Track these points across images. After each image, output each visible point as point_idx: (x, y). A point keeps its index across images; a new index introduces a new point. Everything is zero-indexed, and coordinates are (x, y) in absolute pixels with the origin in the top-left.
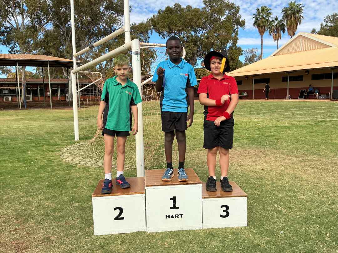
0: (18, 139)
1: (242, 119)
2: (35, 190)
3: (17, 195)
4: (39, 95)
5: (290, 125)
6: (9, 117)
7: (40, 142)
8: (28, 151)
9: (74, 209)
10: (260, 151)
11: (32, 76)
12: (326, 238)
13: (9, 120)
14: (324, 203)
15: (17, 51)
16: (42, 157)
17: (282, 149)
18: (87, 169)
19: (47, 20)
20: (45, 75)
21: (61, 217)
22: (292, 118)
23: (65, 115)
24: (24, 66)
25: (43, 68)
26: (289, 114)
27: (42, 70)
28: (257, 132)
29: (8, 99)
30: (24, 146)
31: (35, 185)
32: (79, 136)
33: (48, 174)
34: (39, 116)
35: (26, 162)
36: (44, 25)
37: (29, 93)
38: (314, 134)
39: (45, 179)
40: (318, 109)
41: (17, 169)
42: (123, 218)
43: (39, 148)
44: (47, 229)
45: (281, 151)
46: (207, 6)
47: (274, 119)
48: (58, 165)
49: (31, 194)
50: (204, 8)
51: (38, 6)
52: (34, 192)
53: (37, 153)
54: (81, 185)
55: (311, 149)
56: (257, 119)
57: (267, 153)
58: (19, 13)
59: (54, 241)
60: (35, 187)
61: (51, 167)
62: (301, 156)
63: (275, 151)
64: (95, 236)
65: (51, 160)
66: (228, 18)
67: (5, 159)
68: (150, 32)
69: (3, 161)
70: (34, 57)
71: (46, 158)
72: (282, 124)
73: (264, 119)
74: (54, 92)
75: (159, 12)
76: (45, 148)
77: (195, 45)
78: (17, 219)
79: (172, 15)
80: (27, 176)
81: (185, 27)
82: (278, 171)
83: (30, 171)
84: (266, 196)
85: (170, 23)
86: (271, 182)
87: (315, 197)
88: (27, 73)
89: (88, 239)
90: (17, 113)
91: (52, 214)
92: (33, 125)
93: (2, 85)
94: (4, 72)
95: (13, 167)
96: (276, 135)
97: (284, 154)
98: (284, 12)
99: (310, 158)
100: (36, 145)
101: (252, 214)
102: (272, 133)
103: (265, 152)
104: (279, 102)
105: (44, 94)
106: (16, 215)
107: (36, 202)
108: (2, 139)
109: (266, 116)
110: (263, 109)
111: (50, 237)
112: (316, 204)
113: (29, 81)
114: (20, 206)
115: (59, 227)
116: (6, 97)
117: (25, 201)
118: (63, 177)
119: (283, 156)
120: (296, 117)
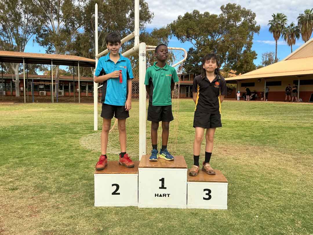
0: (47, 127)
1: (250, 119)
2: (53, 168)
3: (38, 172)
4: (70, 91)
5: (296, 126)
6: (42, 109)
7: (64, 131)
8: (53, 137)
9: (82, 185)
10: (259, 148)
11: (65, 74)
12: (297, 225)
13: (42, 111)
14: (305, 196)
15: (53, 52)
16: (63, 142)
17: (281, 147)
19: (79, 25)
20: (75, 74)
21: (70, 190)
22: (298, 120)
23: (90, 109)
24: (58, 65)
25: (74, 67)
26: (297, 116)
27: (73, 69)
28: (261, 131)
29: (43, 93)
30: (51, 133)
31: (54, 164)
33: (67, 156)
34: (68, 109)
35: (50, 146)
36: (76, 29)
37: (62, 89)
39: (63, 160)
41: (41, 151)
42: (119, 194)
43: (63, 135)
44: (57, 199)
45: (279, 149)
46: (224, 12)
47: (281, 120)
48: (76, 149)
49: (49, 171)
50: (222, 14)
51: (72, 13)
52: (52, 170)
53: (60, 139)
54: (92, 167)
55: (309, 148)
56: (265, 119)
57: (265, 150)
58: (56, 18)
59: (61, 208)
61: (70, 151)
62: (297, 155)
63: (273, 148)
64: (95, 207)
65: (71, 145)
66: (243, 23)
67: (33, 143)
68: (169, 36)
69: (31, 144)
70: (66, 57)
71: (67, 143)
72: (287, 125)
73: (272, 119)
74: (83, 88)
75: (179, 18)
76: (67, 135)
77: (211, 49)
78: (34, 190)
79: (190, 21)
80: (49, 157)
81: (203, 31)
82: (270, 166)
83: (52, 153)
84: (252, 186)
85: (188, 28)
86: (261, 175)
87: (298, 190)
88: (61, 71)
89: (89, 209)
90: (49, 105)
91: (63, 187)
92: (61, 116)
93: (38, 81)
94: (41, 70)
95: (38, 149)
96: (279, 134)
97: (281, 151)
98: (299, 19)
99: (305, 156)
100: (60, 133)
101: (234, 200)
102: (275, 133)
103: (263, 149)
104: (289, 104)
105: (74, 90)
106: (35, 186)
107: (52, 177)
108: (34, 126)
109: (274, 117)
110: (273, 110)
111: (58, 205)
112: (297, 196)
113: (61, 78)
114: (39, 180)
115: (67, 198)
116: (41, 91)
117: (43, 176)
118: (78, 159)
119: (279, 153)
120: (303, 119)
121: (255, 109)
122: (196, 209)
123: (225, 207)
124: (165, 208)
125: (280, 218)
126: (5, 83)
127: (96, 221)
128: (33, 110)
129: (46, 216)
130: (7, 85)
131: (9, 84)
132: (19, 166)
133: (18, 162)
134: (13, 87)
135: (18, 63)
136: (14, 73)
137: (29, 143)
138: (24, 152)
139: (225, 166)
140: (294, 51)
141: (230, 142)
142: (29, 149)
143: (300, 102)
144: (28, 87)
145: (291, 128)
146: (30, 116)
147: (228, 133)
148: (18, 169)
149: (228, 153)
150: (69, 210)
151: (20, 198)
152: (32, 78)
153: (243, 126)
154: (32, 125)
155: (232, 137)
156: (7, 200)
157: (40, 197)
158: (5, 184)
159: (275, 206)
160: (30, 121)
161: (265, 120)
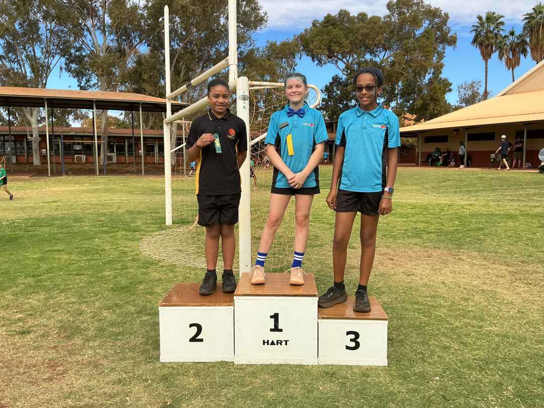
0: (85, 220)
1: (439, 200)
2: (93, 295)
3: (67, 301)
4: (127, 154)
5: (517, 213)
6: (79, 187)
7: (115, 226)
8: (95, 238)
9: (140, 324)
10: (450, 253)
11: (119, 124)
13: (78, 191)
14: (525, 340)
16: (112, 247)
17: (488, 252)
18: (172, 268)
19: (140, 39)
21: (120, 333)
22: (523, 201)
24: (105, 109)
25: (132, 113)
26: (521, 195)
27: (131, 116)
28: (457, 223)
29: (81, 158)
30: (92, 231)
31: (95, 287)
32: (173, 219)
33: (116, 273)
34: (122, 186)
35: (89, 254)
36: (135, 47)
37: (112, 151)
39: (110, 280)
41: (73, 264)
42: (201, 340)
43: (112, 234)
44: (96, 349)
45: (486, 255)
47: (493, 201)
48: (133, 260)
49: (86, 300)
50: (389, 17)
52: (91, 297)
53: (107, 240)
54: (158, 291)
55: (537, 253)
56: (465, 200)
57: (460, 257)
58: (99, 28)
59: (103, 365)
60: (94, 289)
61: (122, 263)
62: (516, 265)
63: (475, 254)
64: (160, 363)
65: (125, 253)
67: (61, 248)
69: (57, 251)
71: (119, 249)
72: (503, 210)
73: (476, 200)
74: (149, 149)
75: (314, 25)
76: (120, 234)
78: (59, 334)
79: (335, 29)
80: (85, 275)
81: (356, 47)
82: (468, 287)
83: (91, 267)
84: (433, 324)
85: (331, 41)
86: (449, 303)
87: (513, 329)
88: (112, 119)
89: (150, 366)
90: (91, 180)
91: (108, 329)
92: (111, 200)
93: (72, 137)
94: (76, 118)
95: (69, 261)
96: (486, 229)
97: (489, 260)
99: (530, 268)
100: (108, 230)
101: (399, 349)
102: (481, 226)
103: (457, 255)
105: (134, 152)
106: (59, 327)
107: (89, 311)
108: (63, 219)
109: (481, 196)
110: (478, 184)
112: (511, 340)
113: (112, 132)
114: (68, 315)
115: (113, 348)
116: (77, 156)
117: (75, 309)
118: (136, 278)
119: (485, 262)
120: (531, 200)
121: (448, 183)
122: (333, 365)
123: (385, 362)
124: (281, 364)
125: (476, 381)
126: (15, 141)
127: (161, 387)
128: (63, 188)
129: (76, 380)
130: (18, 146)
131: (21, 144)
132: (35, 290)
133: (32, 283)
134: (29, 149)
135: (36, 108)
136: (29, 124)
137: (53, 248)
138: (44, 266)
139: (389, 287)
140: (518, 78)
141: (401, 243)
142: (53, 260)
143: (527, 168)
144: (54, 148)
145: (508, 216)
146: (58, 199)
147: (398, 228)
148: (32, 297)
149: (395, 264)
150: (117, 369)
151: (35, 348)
152: (61, 132)
153: (425, 213)
154: (60, 216)
155: (405, 234)
156: (12, 352)
157: (68, 346)
158: (10, 324)
159: (470, 358)
160: (56, 210)
161: (465, 202)
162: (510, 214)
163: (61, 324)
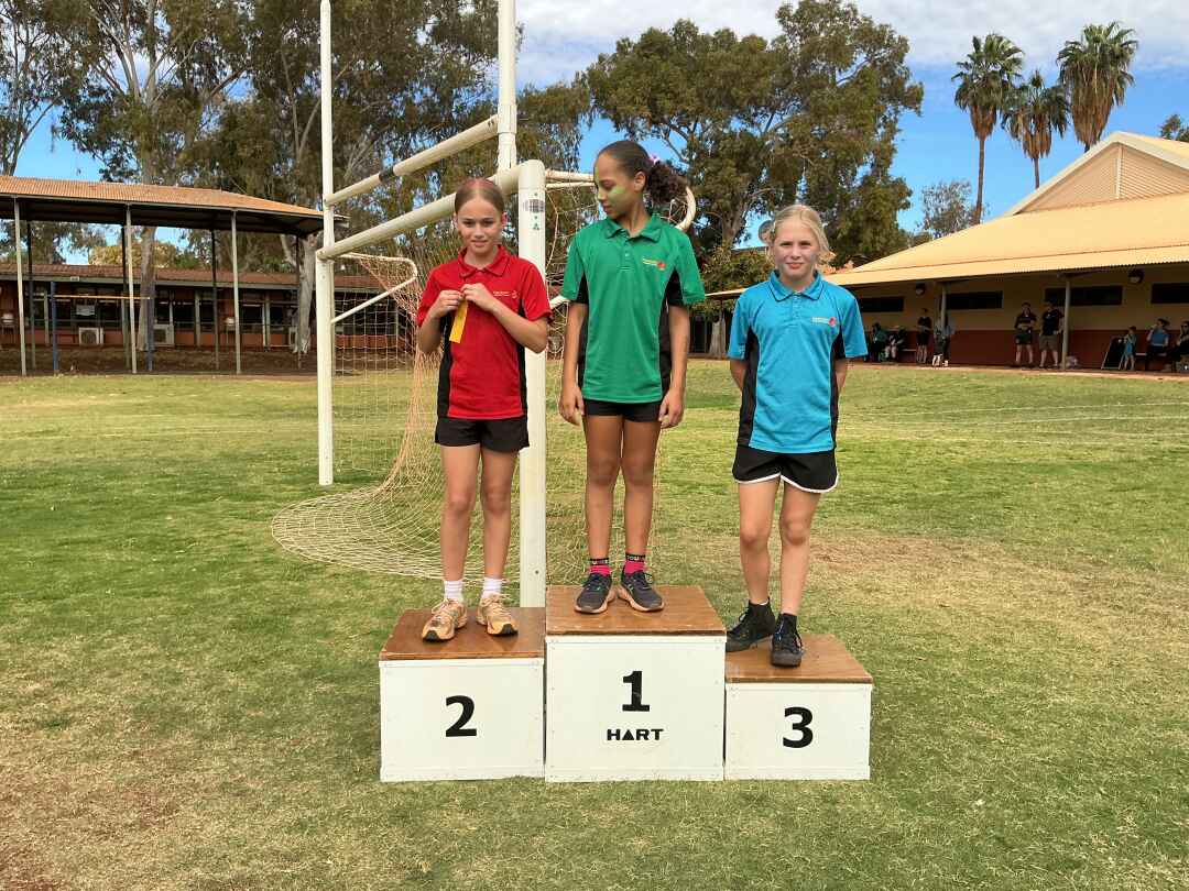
0: (132, 473)
1: (895, 434)
2: (194, 638)
3: (137, 652)
4: (198, 327)
5: (1064, 460)
6: (96, 400)
7: (202, 487)
8: (165, 514)
9: (316, 701)
10: (944, 546)
11: (175, 259)
13: (97, 408)
14: (1135, 721)
15: (129, 174)
16: (211, 534)
17: (1022, 541)
18: (358, 578)
19: (234, 70)
20: (218, 258)
21: (275, 722)
22: (1071, 436)
23: (285, 398)
24: (152, 225)
25: (213, 235)
26: (1064, 423)
27: (209, 240)
28: (942, 481)
29: (94, 335)
30: (153, 498)
31: (193, 621)
32: (334, 469)
33: (234, 590)
34: (196, 399)
35: (162, 550)
36: (222, 87)
37: (166, 320)
38: (1140, 495)
39: (224, 606)
40: (1167, 409)
41: (131, 570)
42: (472, 733)
43: (202, 504)
44: (230, 757)
45: (1017, 548)
46: (791, 31)
47: (1008, 436)
48: (265, 562)
49: (180, 649)
50: (782, 39)
51: (206, 22)
52: (190, 644)
53: (194, 520)
54: (339, 629)
55: (1122, 545)
56: (950, 435)
57: (966, 553)
58: (140, 43)
59: (254, 791)
60: (192, 627)
61: (243, 569)
62: (1084, 569)
63: (995, 546)
64: (382, 784)
65: (242, 546)
66: (863, 74)
67: (91, 536)
68: (583, 120)
69: (85, 542)
70: (185, 196)
71: (226, 538)
72: (1032, 455)
73: (973, 434)
74: (250, 317)
75: (621, 48)
76: (219, 505)
77: (741, 168)
78: (136, 724)
79: (664, 61)
80: (165, 594)
81: (710, 102)
82: (996, 615)
83: (174, 578)
84: (943, 692)
85: (656, 89)
86: (966, 649)
87: (1107, 700)
88: (161, 249)
89: (360, 792)
90: (121, 384)
91: (246, 712)
92: (177, 429)
93: (74, 287)
94: (78, 244)
95: (118, 564)
96: (1007, 493)
97: (1026, 559)
98: (1065, 59)
99: (1112, 575)
100: (190, 496)
101: (888, 744)
102: (994, 487)
103: (959, 548)
104: (1030, 379)
105: (216, 323)
106: (135, 711)
107: (195, 674)
108: (80, 470)
109: (982, 426)
110: (974, 400)
111: (242, 779)
112: (1108, 723)
113: (163, 276)
114: (147, 684)
115: (269, 753)
116: (84, 329)
117: (161, 671)
118: (282, 601)
119: (1019, 564)
120: (1086, 434)
121: (910, 398)
122: (756, 781)
123: (865, 772)
124: (646, 781)
125: (1059, 807)
127: (397, 836)
128: (62, 403)
129: (202, 825)
132: (58, 630)
133: (48, 614)
137: (73, 537)
138: (64, 577)
139: (834, 617)
140: (1044, 180)
141: (838, 524)
142: (83, 563)
143: (1070, 367)
144: (34, 312)
145: (1047, 469)
146: (52, 427)
148: (54, 645)
149: (836, 568)
150: (287, 799)
151: (89, 757)
152: (48, 276)
153: (871, 460)
154: (70, 464)
156: (38, 766)
157: (164, 751)
158: (17, 704)
159: (1034, 761)
160: (58, 450)
161: (949, 440)
162: (1048, 463)
163: (138, 704)
